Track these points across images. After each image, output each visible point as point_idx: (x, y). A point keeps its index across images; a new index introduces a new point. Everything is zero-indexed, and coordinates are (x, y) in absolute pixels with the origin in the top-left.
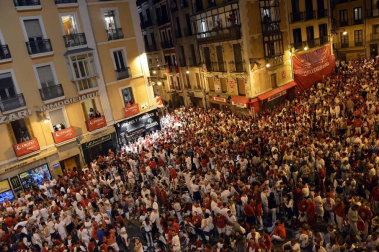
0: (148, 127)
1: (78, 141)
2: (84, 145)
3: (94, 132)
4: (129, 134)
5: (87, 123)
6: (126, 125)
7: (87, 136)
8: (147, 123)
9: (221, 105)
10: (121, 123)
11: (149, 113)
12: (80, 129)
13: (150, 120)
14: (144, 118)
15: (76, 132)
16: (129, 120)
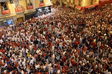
1: (23, 12)
2: (25, 14)
3: (29, 10)
4: (40, 13)
5: (27, 7)
7: (26, 11)
9: (72, 8)
10: (38, 9)
11: (48, 6)
12: (24, 9)
13: (48, 9)
14: (46, 8)
16: (41, 8)
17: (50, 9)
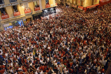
0: (52, 12)
1: (31, 14)
2: (33, 15)
3: (36, 11)
4: (46, 13)
5: (34, 8)
6: (46, 10)
7: (34, 13)
8: (52, 11)
9: (75, 8)
10: (44, 10)
11: (53, 7)
12: (32, 10)
13: (53, 10)
14: (51, 9)
15: (31, 11)
17: (55, 10)
